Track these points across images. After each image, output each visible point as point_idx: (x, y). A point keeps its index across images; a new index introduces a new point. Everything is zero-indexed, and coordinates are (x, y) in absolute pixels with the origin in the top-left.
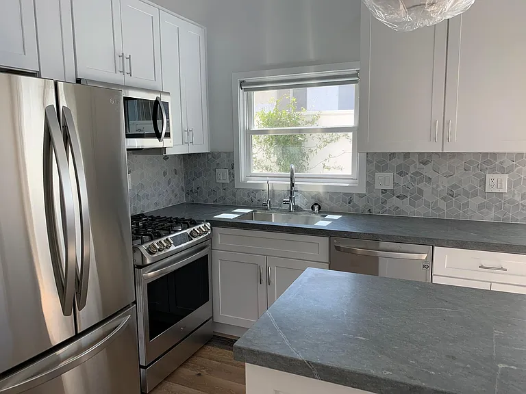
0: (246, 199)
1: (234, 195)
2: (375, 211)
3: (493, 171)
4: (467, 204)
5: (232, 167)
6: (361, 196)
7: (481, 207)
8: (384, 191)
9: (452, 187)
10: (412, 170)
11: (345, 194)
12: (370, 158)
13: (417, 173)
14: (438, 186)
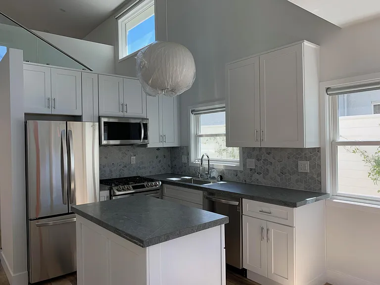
0: (194, 172)
1: (189, 169)
2: (248, 181)
3: (301, 159)
4: (290, 179)
5: (188, 154)
6: (241, 172)
7: (297, 181)
8: (251, 169)
9: (282, 168)
10: (263, 158)
11: (234, 171)
12: (244, 150)
13: (265, 160)
14: (275, 167)
